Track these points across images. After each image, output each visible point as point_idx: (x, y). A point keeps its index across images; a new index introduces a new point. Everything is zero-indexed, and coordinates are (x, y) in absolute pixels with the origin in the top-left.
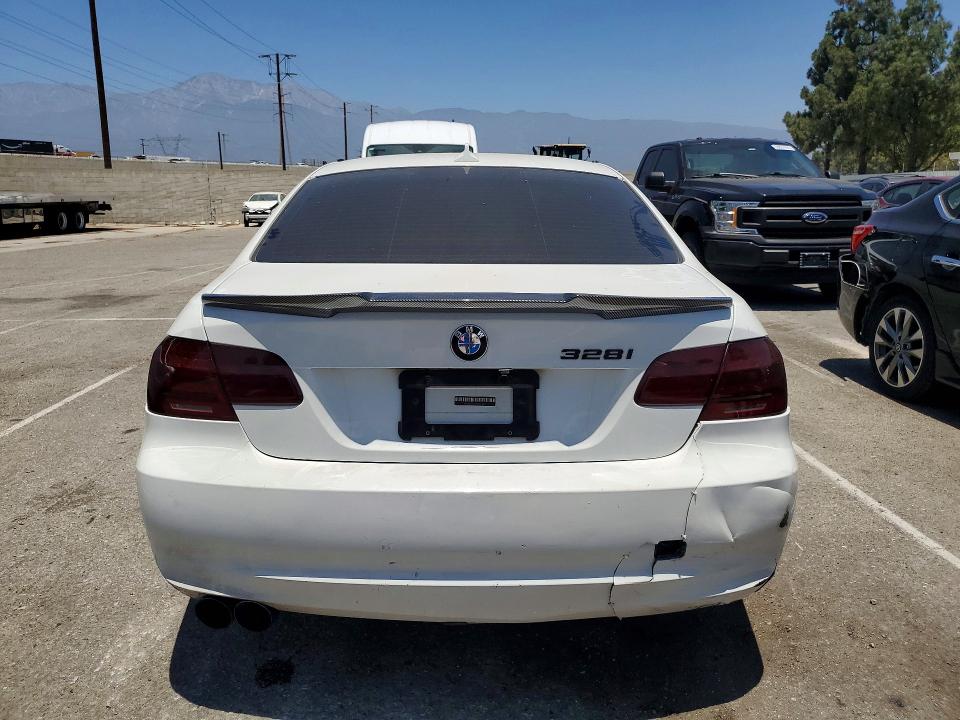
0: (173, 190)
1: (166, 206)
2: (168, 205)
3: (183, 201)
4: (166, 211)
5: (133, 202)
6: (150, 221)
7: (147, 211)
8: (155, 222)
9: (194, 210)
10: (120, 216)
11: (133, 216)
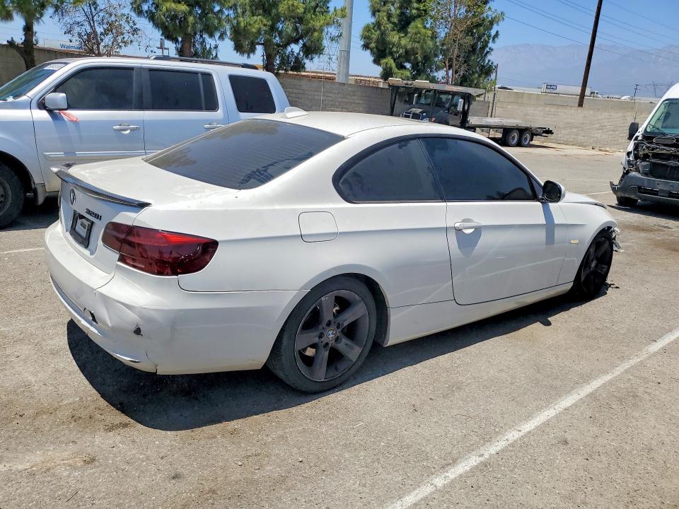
0: (605, 124)
1: (596, 135)
2: (598, 134)
3: (611, 133)
4: (595, 139)
5: (575, 130)
6: (582, 145)
7: (582, 138)
8: (585, 146)
9: (617, 140)
10: (563, 139)
11: (571, 140)
